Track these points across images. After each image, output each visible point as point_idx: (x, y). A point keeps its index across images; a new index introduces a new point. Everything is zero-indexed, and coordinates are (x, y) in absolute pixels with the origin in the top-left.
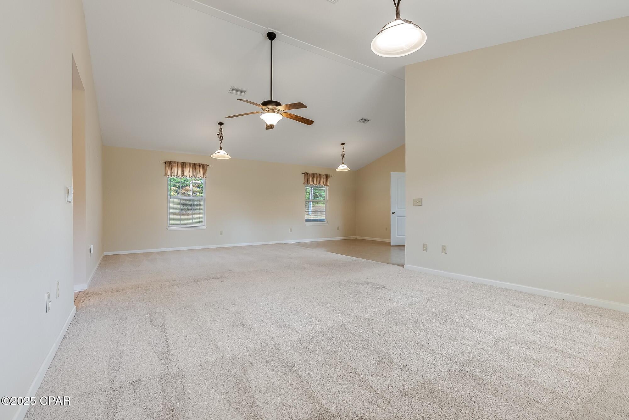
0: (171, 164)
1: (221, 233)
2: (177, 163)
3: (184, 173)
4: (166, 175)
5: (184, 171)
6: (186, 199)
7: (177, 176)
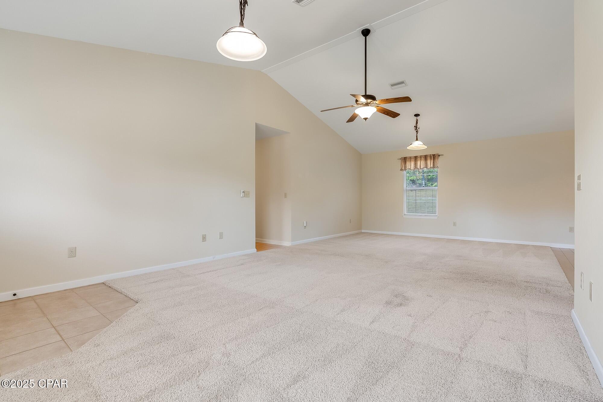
0: (405, 160)
1: (455, 224)
2: (410, 158)
3: (416, 166)
4: (401, 170)
5: (416, 164)
6: (419, 190)
7: (410, 169)
